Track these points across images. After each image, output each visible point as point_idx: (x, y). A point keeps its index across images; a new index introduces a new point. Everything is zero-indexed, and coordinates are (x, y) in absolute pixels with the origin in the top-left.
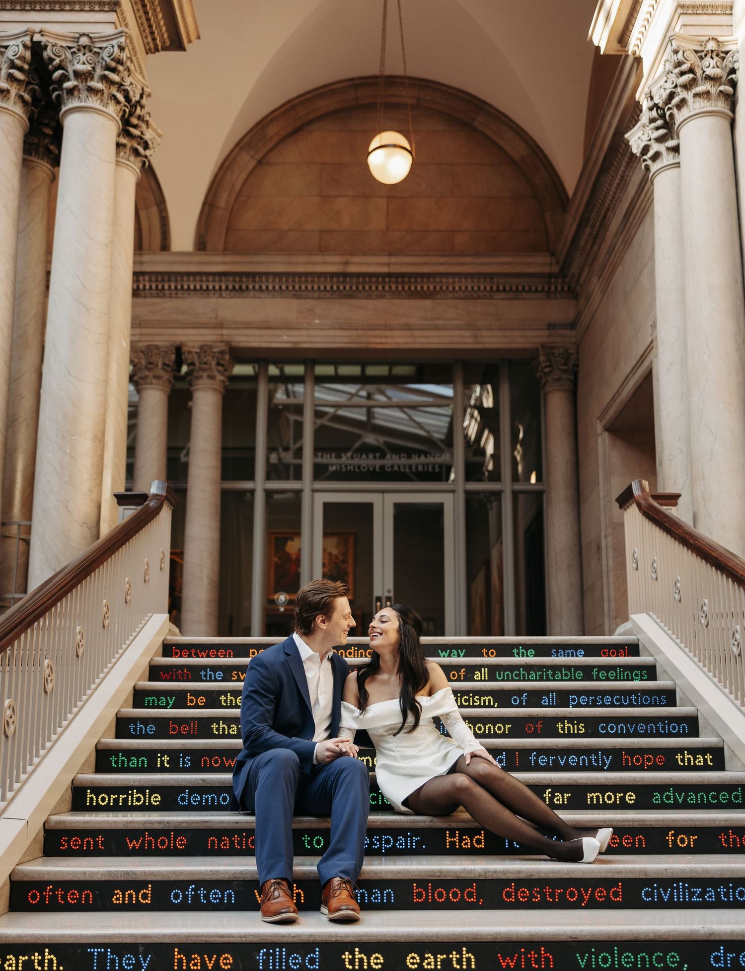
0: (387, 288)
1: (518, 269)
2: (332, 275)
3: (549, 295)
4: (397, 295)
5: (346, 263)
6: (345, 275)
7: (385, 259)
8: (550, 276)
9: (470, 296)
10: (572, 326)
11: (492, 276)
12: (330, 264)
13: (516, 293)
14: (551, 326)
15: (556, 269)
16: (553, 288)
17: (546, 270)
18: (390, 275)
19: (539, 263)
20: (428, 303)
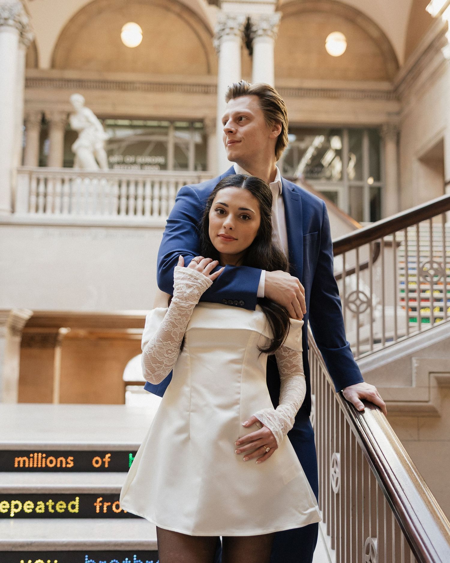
0: (318, 94)
1: (376, 88)
3: (388, 99)
4: (323, 97)
5: (302, 83)
7: (319, 82)
8: (389, 92)
10: (398, 113)
11: (363, 91)
12: (295, 83)
13: (374, 98)
14: (389, 114)
15: (392, 89)
16: (390, 97)
17: (388, 89)
18: (320, 90)
19: (385, 86)
20: (336, 102)
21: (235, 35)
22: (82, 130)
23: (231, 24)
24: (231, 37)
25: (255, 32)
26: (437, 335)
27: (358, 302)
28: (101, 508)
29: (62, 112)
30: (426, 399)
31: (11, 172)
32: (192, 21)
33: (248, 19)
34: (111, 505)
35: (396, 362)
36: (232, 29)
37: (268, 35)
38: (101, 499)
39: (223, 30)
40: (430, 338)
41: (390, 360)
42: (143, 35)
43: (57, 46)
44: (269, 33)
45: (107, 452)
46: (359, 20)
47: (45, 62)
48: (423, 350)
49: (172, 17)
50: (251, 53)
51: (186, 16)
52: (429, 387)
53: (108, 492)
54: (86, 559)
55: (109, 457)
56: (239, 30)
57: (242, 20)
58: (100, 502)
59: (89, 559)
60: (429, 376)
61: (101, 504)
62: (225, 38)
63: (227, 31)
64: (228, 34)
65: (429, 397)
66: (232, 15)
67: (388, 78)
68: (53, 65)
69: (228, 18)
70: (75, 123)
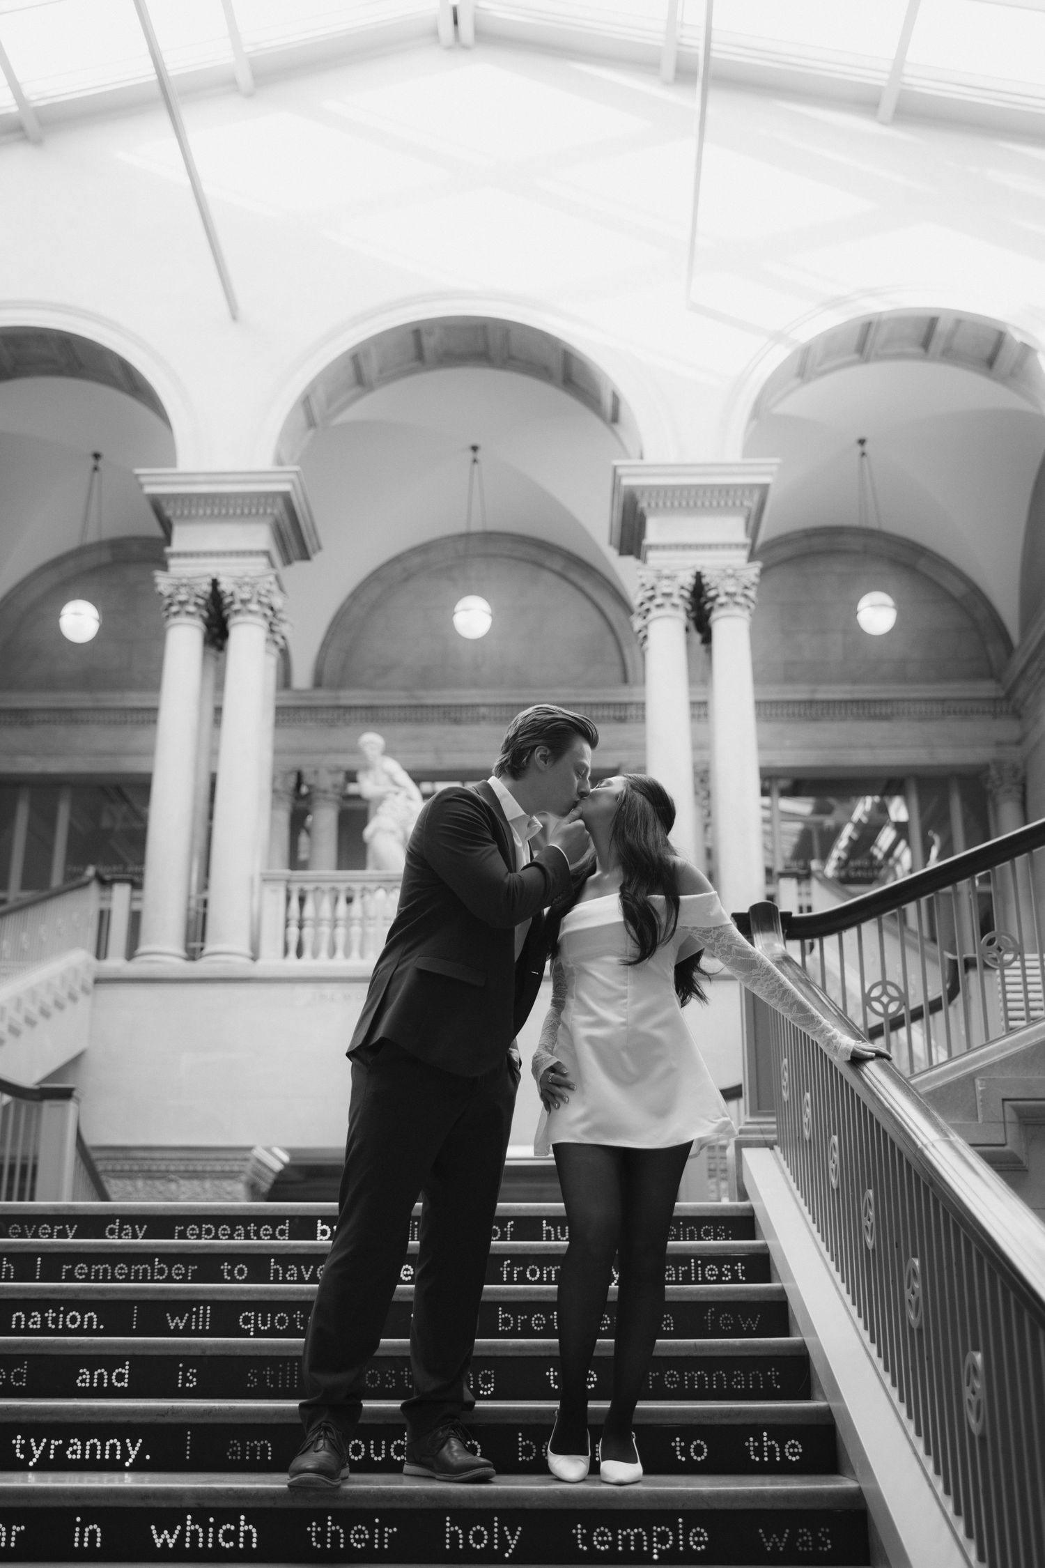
0: (849, 711)
1: (968, 694)
2: (799, 702)
3: (995, 715)
4: (858, 717)
5: (814, 691)
6: (811, 703)
7: (848, 687)
8: (995, 700)
9: (924, 718)
10: (1019, 743)
11: (942, 701)
12: (800, 692)
13: (966, 714)
14: (999, 744)
15: (1002, 694)
16: (998, 709)
17: (993, 694)
18: (852, 701)
19: (986, 689)
20: (885, 725)
21: (674, 605)
22: (381, 800)
23: (664, 586)
24: (668, 610)
25: (713, 599)
26: (1013, 1044)
27: (885, 999)
28: (510, 1274)
29: (337, 770)
30: (1001, 1141)
31: (252, 880)
32: (587, 586)
33: (699, 576)
34: (525, 1271)
35: (949, 1086)
36: (667, 595)
37: (737, 604)
38: (509, 1261)
39: (651, 598)
40: (1002, 1049)
41: (939, 1083)
42: (491, 615)
43: (325, 645)
44: (741, 600)
45: (510, 1219)
46: (922, 564)
47: (302, 677)
48: (991, 1067)
49: (547, 576)
50: (707, 639)
51: (574, 576)
52: (1004, 1123)
53: (519, 1252)
54: (500, 1313)
55: (511, 1226)
56: (682, 596)
57: (688, 580)
58: (508, 1265)
59: (503, 1313)
60: (1003, 1104)
61: (509, 1269)
62: (655, 613)
63: (658, 601)
64: (658, 606)
65: (1006, 1140)
66: (666, 572)
67: (992, 674)
68: (318, 683)
69: (660, 577)
70: (367, 786)
